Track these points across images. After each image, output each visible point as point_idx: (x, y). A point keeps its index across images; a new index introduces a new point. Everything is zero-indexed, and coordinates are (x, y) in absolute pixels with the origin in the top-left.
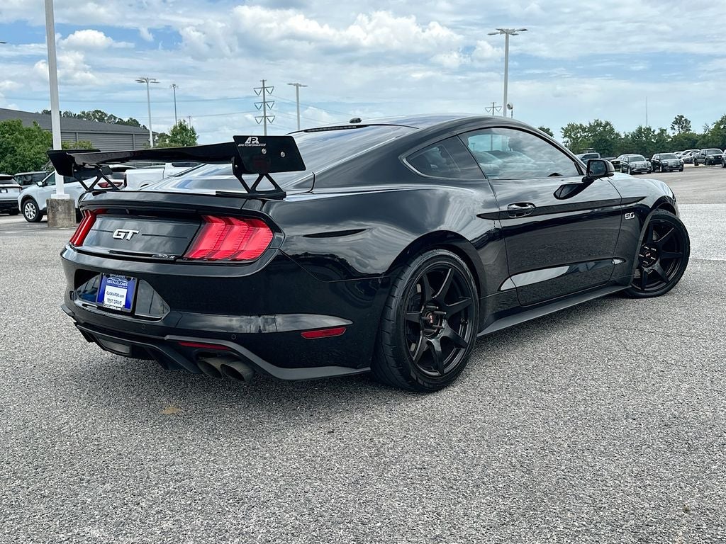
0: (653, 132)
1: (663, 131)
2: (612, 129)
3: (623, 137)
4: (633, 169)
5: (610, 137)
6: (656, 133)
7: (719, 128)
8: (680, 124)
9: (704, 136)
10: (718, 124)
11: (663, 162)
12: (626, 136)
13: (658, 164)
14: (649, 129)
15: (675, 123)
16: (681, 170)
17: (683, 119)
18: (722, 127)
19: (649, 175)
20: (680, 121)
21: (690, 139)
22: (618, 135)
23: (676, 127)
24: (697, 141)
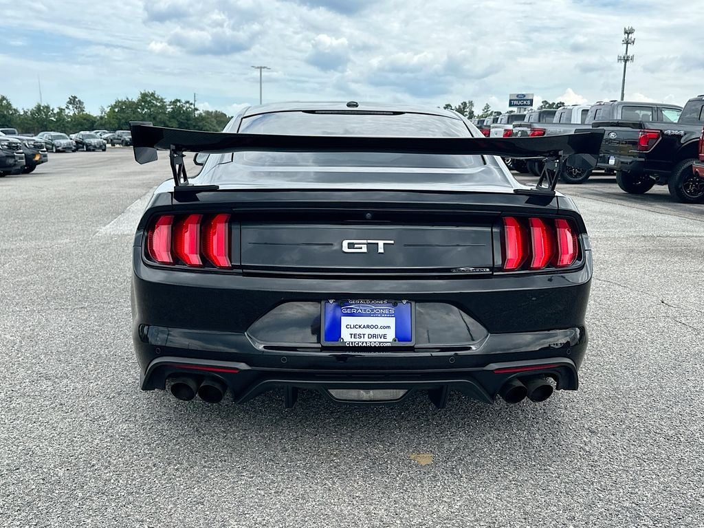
0: (53, 110)
1: (61, 110)
2: (9, 104)
3: (22, 113)
4: (58, 147)
5: (8, 112)
6: (55, 112)
7: (114, 112)
8: (74, 104)
9: (101, 118)
10: (113, 108)
11: (87, 141)
12: (25, 113)
13: (81, 143)
14: (48, 107)
15: (70, 103)
16: (104, 150)
17: (77, 100)
18: (116, 110)
19: (73, 153)
20: (73, 101)
21: (88, 120)
22: (16, 110)
23: (71, 106)
24: (95, 122)
